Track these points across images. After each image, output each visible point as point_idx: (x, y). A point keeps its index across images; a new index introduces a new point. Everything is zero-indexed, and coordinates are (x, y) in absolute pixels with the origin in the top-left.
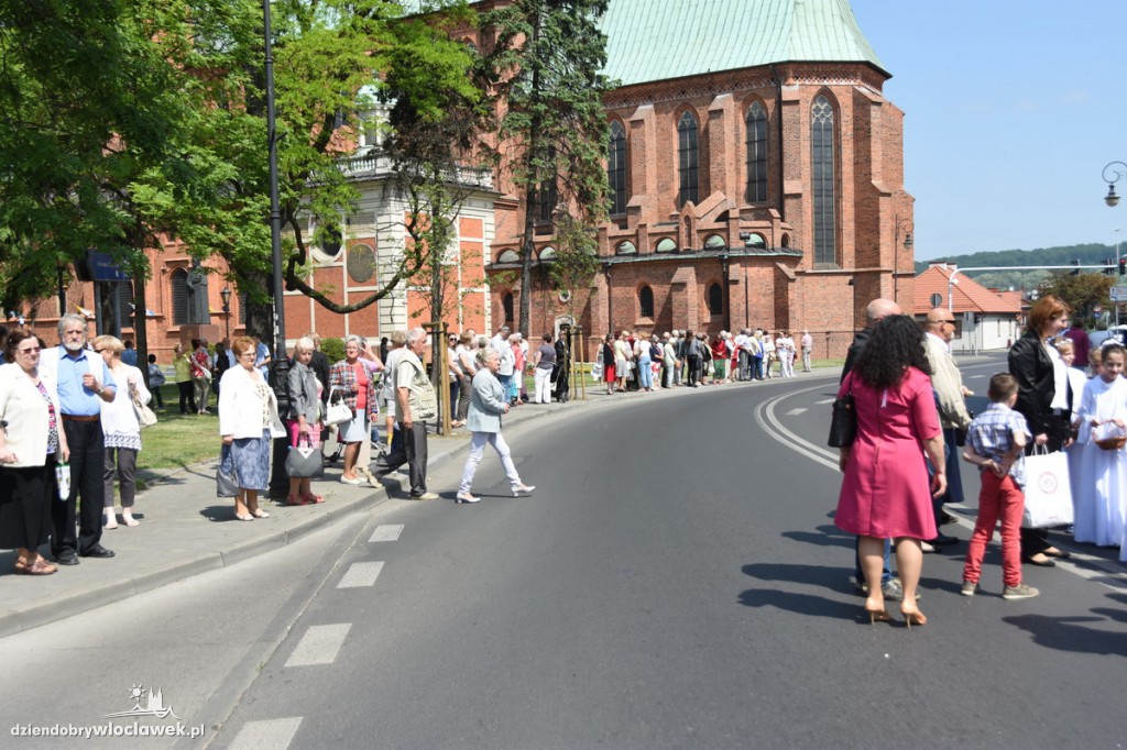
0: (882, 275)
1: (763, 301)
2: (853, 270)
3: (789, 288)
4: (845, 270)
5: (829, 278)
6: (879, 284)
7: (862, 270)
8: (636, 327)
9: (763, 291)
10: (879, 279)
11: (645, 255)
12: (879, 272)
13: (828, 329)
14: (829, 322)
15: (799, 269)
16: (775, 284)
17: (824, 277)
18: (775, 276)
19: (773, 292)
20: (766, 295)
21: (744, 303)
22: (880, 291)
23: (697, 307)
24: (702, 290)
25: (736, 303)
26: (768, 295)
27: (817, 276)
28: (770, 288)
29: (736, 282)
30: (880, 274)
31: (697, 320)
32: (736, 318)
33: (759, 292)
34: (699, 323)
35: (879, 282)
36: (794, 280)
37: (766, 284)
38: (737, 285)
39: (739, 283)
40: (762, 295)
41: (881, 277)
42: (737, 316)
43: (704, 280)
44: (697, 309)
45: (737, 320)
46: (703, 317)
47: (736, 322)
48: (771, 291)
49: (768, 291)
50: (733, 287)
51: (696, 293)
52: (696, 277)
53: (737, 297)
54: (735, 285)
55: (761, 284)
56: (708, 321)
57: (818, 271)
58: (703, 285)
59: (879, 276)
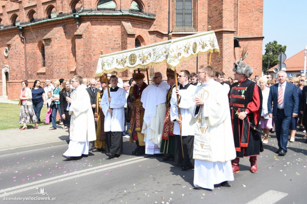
0: (224, 35)
3: (128, 42)
4: (199, 32)
6: (221, 42)
8: (38, 74)
11: (40, 20)
15: (152, 29)
16: (122, 39)
18: (122, 33)
19: (121, 47)
20: (114, 48)
21: (94, 55)
22: (222, 47)
23: (65, 59)
24: (69, 46)
25: (81, 54)
26: (116, 49)
27: (176, 36)
28: (118, 42)
29: (80, 36)
30: (222, 34)
31: (67, 69)
32: (80, 67)
33: (108, 46)
34: (68, 71)
35: (222, 40)
36: (132, 35)
37: (114, 39)
38: (81, 39)
39: (82, 37)
40: (110, 48)
41: (223, 36)
42: (82, 65)
43: (70, 37)
44: (66, 60)
45: (82, 69)
46: (70, 67)
47: (81, 70)
48: (119, 45)
49: (116, 45)
50: (78, 41)
51: (66, 48)
52: (65, 35)
53: (82, 49)
54: (79, 40)
55: (110, 40)
56: (73, 70)
57: (176, 33)
58: (70, 41)
59: (222, 36)
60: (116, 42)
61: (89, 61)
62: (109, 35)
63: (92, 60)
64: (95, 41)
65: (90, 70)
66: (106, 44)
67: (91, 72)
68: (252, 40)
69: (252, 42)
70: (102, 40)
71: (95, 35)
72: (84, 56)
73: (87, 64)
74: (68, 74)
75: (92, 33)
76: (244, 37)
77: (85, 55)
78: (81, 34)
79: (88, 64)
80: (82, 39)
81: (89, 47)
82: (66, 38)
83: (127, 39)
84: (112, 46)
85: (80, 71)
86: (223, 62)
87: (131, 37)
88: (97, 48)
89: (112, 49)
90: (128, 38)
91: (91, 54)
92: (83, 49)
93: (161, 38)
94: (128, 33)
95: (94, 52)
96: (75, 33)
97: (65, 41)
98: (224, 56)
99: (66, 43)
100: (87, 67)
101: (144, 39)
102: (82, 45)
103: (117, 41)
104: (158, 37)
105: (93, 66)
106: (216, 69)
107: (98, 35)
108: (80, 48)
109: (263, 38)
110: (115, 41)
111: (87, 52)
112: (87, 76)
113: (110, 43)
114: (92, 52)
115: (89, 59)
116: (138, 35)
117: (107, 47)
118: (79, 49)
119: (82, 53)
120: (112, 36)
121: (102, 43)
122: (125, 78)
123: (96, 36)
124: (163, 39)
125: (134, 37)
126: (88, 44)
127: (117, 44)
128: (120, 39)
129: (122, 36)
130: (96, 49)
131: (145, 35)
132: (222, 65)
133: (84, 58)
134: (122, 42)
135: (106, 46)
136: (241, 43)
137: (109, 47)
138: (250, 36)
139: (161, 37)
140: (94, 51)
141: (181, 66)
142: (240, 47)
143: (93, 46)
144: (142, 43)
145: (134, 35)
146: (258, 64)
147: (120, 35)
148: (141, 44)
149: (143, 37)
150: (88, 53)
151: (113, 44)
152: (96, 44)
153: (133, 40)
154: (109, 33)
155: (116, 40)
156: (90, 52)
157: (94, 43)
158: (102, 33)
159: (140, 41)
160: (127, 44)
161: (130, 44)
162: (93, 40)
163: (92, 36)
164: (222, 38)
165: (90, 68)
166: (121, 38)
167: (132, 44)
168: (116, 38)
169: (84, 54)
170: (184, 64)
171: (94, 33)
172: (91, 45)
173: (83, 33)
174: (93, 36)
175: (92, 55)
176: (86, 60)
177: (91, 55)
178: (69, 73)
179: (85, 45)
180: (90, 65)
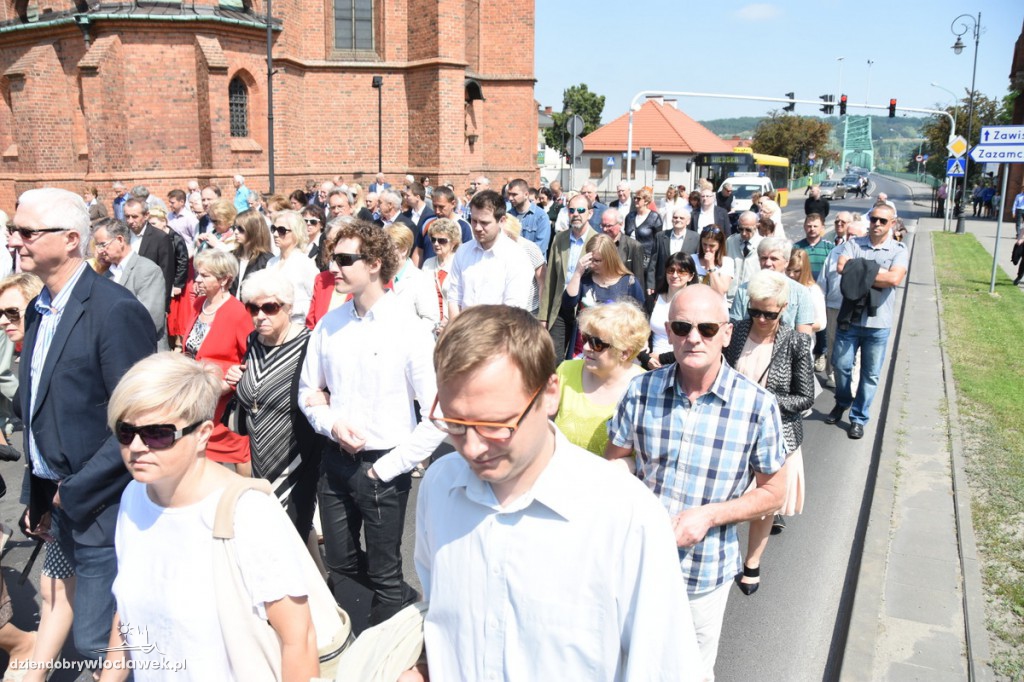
0: (443, 73)
1: (175, 112)
2: (404, 64)
3: (211, 85)
4: (388, 64)
5: (358, 76)
6: (436, 89)
7: (416, 63)
8: (6, 159)
9: (174, 92)
10: (436, 78)
11: (1, 25)
12: (436, 67)
13: (356, 169)
14: (357, 156)
16: (198, 79)
17: (347, 75)
18: (197, 63)
19: (196, 96)
20: (180, 100)
21: (133, 116)
22: (438, 100)
23: (66, 123)
24: (74, 92)
25: (96, 115)
26: (185, 101)
27: (334, 72)
28: (188, 86)
29: (91, 71)
30: (438, 70)
31: (70, 149)
32: (97, 146)
33: (165, 94)
34: (75, 154)
35: (437, 84)
36: (222, 70)
37: (179, 78)
38: (94, 78)
39: (98, 73)
40: (171, 100)
41: (440, 75)
42: (100, 142)
43: (74, 71)
44: (69, 127)
45: (101, 149)
46: (78, 144)
47: (99, 153)
48: (191, 93)
49: (184, 93)
50: (87, 81)
51: (65, 98)
52: (63, 66)
53: (98, 102)
54: (90, 79)
55: (170, 79)
56: (84, 150)
57: (335, 64)
58: (73, 79)
59: (437, 73)
60: (184, 86)
61: (119, 130)
62: (167, 68)
63: (126, 128)
64: (133, 82)
65: (124, 153)
66: (160, 90)
67: (126, 156)
68: (511, 85)
69: (512, 89)
70: (151, 79)
71: (132, 68)
72: (105, 118)
73: (114, 138)
74: (75, 161)
75: (124, 63)
76: (494, 78)
77: (109, 115)
78: (95, 65)
79: (118, 138)
80: (98, 78)
81: (117, 97)
82: (65, 73)
83: (207, 78)
84: (175, 93)
85: (97, 154)
86: (441, 133)
87: (218, 74)
88: (138, 97)
89: (175, 101)
90: (212, 77)
91: (125, 112)
92: (100, 103)
93: (300, 75)
94: (210, 65)
95: (131, 108)
96: (81, 63)
97: (63, 80)
98: (442, 120)
99: (65, 85)
100: (115, 146)
101: (255, 78)
102: (99, 91)
103: (187, 82)
104: (290, 73)
105: (132, 142)
106: (427, 149)
107: (140, 68)
108: (93, 100)
109: (535, 81)
110: (182, 82)
111: (112, 108)
112: (114, 167)
113: (169, 86)
114: (127, 109)
115: (120, 127)
116: (240, 67)
117: (162, 97)
118: (92, 102)
119: (100, 112)
120: (174, 71)
121: (151, 87)
122: (207, 170)
123: (134, 71)
124: (303, 76)
125: (226, 74)
126: (115, 89)
127: (187, 90)
128: (195, 78)
129: (199, 70)
130: (137, 102)
131: (257, 69)
132: (437, 139)
133: (106, 123)
134: (198, 86)
135: (160, 93)
136: (485, 90)
137: (168, 98)
138: (506, 77)
139: (299, 73)
140: (131, 105)
141: (349, 141)
142: (484, 100)
143: (128, 95)
144: (250, 86)
145: (226, 69)
146: (524, 138)
147: (194, 67)
148: (250, 89)
149: (252, 73)
150: (116, 112)
151: (177, 89)
152: (135, 90)
153: (225, 81)
154: (167, 63)
155: (184, 79)
156: (120, 108)
157: (129, 86)
158: (149, 64)
159: (246, 82)
160: (208, 91)
161: (216, 90)
162: (128, 79)
163: (124, 71)
164: (438, 80)
165: (123, 147)
166: (195, 74)
167: (220, 90)
168: (184, 75)
169: (104, 113)
170: (354, 136)
171: (129, 62)
172: (124, 91)
173: (98, 63)
174: (127, 69)
175: (128, 116)
176: (110, 128)
177: (124, 116)
178: (77, 159)
179: (107, 91)
180: (122, 141)
